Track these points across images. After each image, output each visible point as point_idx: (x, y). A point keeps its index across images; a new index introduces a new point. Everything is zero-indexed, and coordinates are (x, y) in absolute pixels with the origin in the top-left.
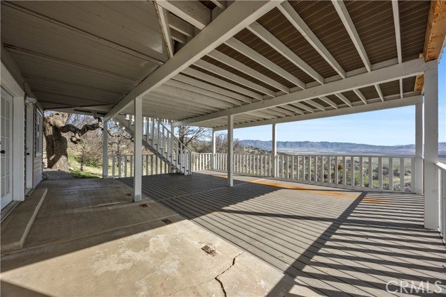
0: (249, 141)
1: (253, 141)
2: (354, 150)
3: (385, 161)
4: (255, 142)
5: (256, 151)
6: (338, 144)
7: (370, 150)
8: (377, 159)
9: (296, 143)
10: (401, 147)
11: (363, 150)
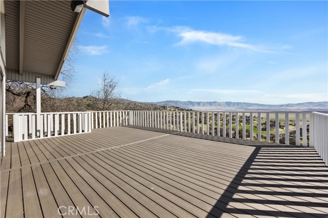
0: (171, 101)
1: (174, 102)
2: (249, 108)
3: (272, 116)
4: (176, 102)
5: (177, 109)
6: (238, 104)
7: (261, 108)
8: (265, 114)
9: (207, 103)
10: (282, 106)
11: (256, 108)
